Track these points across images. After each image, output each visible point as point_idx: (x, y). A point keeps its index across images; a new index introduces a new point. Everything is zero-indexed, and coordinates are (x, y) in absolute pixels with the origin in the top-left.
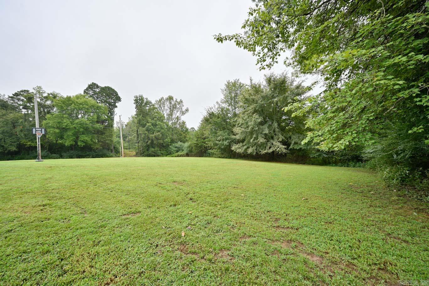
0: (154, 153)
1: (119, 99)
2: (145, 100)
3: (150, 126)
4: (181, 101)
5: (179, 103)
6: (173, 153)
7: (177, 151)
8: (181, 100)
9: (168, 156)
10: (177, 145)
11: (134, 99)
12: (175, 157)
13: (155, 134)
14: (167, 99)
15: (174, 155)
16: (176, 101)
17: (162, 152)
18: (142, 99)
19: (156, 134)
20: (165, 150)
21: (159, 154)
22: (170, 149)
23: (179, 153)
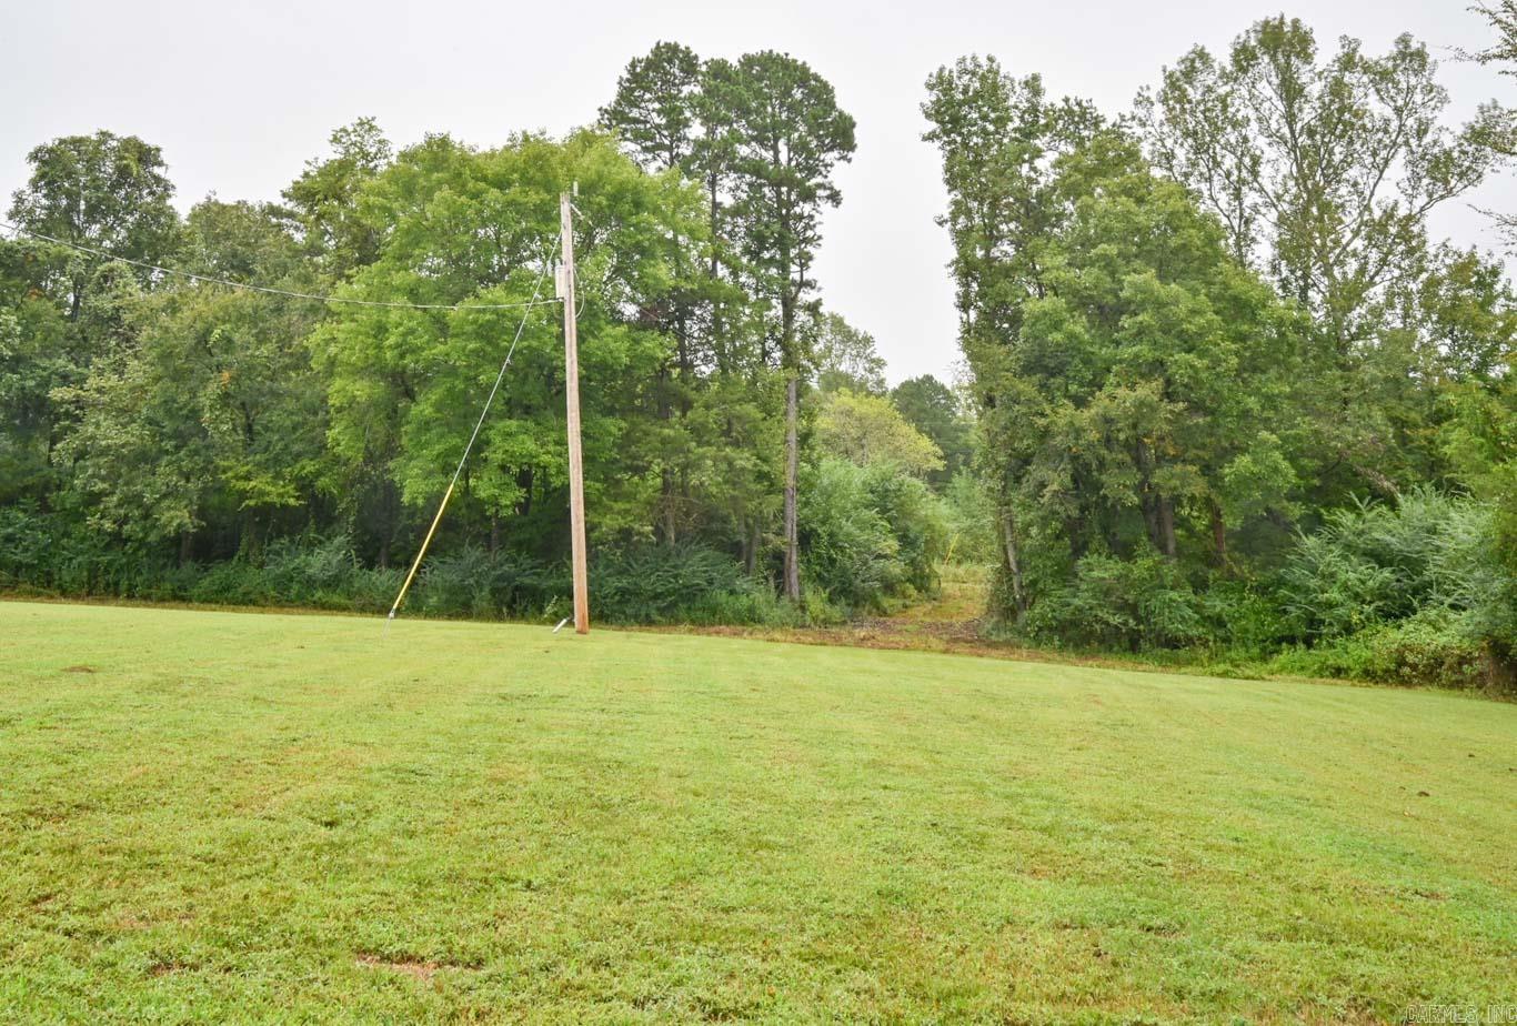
0: (1133, 609)
1: (842, 136)
2: (1018, 98)
3: (1057, 326)
4: (1412, 56)
5: (1382, 76)
6: (1348, 629)
7: (1396, 609)
8: (1404, 40)
9: (1286, 656)
10: (1385, 529)
11: (929, 98)
12: (1370, 675)
13: (1100, 404)
14: (1244, 57)
15: (1355, 652)
16: (1348, 62)
17: (1216, 604)
18: (990, 88)
19: (1121, 398)
20: (1262, 590)
21: (1176, 628)
22: (1298, 574)
23: (1421, 634)
